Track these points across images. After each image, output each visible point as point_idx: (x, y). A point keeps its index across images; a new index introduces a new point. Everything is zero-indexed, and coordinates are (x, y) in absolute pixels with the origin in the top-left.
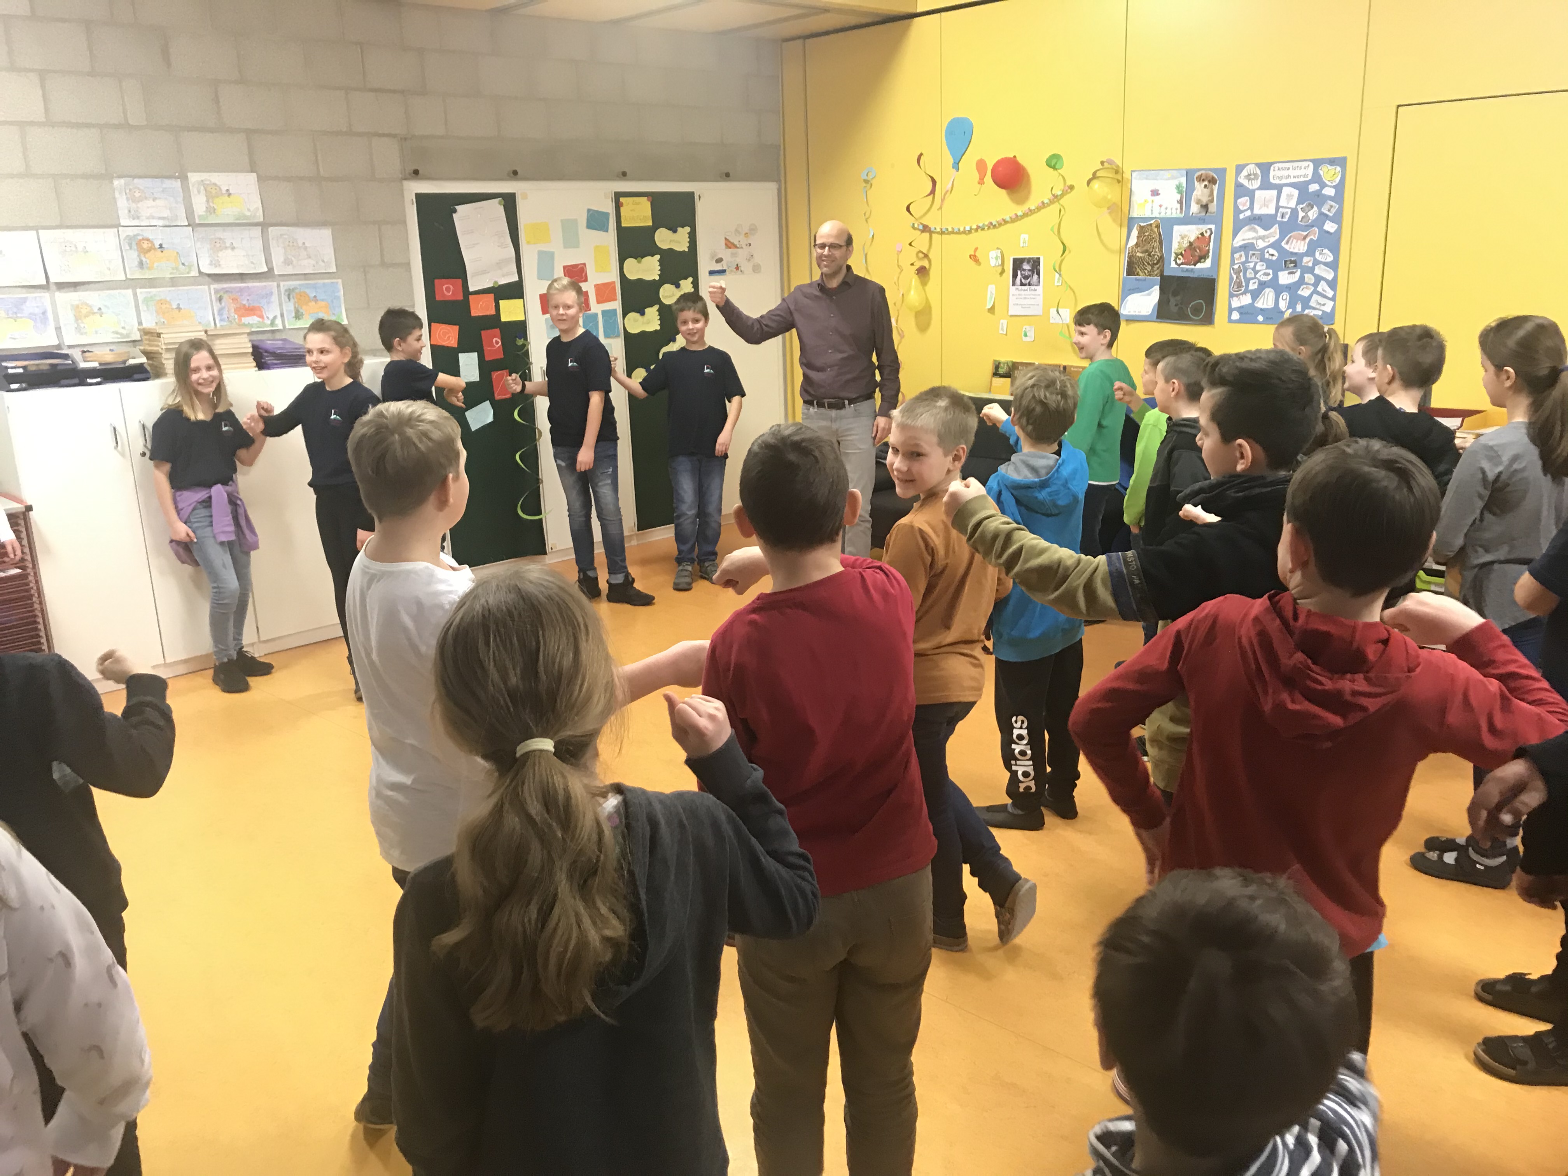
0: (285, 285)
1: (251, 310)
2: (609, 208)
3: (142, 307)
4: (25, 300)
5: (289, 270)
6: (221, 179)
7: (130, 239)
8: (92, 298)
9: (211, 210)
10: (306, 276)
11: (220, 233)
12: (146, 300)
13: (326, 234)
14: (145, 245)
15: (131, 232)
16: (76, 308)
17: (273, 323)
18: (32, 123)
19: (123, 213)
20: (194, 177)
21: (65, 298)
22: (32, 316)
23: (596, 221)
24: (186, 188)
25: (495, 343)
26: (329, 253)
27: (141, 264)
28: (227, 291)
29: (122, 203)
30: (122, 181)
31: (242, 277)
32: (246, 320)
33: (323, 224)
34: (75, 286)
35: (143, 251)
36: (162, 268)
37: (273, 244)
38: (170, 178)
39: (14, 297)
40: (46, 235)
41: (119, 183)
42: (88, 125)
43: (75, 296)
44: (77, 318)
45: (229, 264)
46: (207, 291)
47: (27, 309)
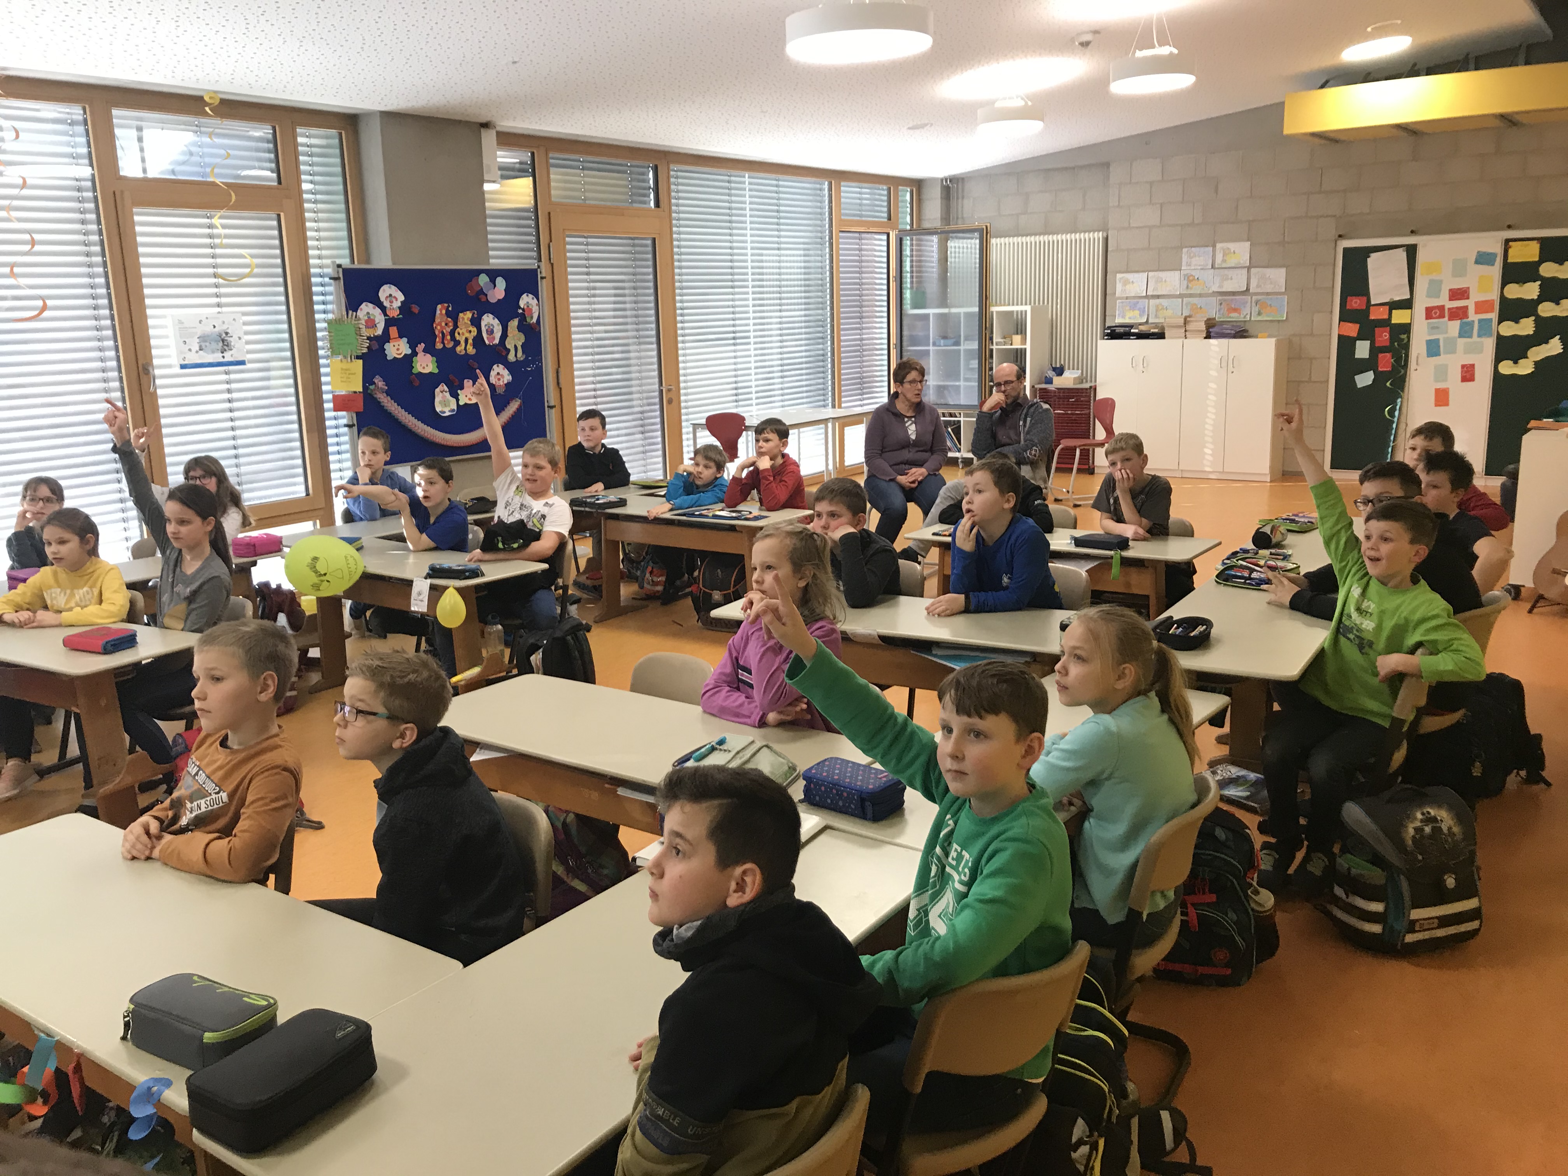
0: (1254, 298)
1: (1235, 310)
2: (1498, 250)
3: (1184, 307)
4: (1138, 302)
5: (1259, 290)
6: (1232, 246)
7: (1185, 275)
8: (1164, 302)
9: (1224, 261)
10: (1268, 294)
11: (1226, 271)
12: (1187, 304)
13: (1283, 271)
15: (1186, 272)
16: (1157, 306)
17: (1245, 317)
18: (1154, 226)
19: (1184, 263)
20: (1219, 246)
21: (1153, 302)
22: (1139, 309)
23: (1483, 259)
24: (1214, 251)
25: (1383, 337)
26: (1282, 281)
27: (1187, 287)
28: (1225, 300)
29: (1185, 258)
31: (1233, 293)
32: (1232, 315)
33: (1281, 266)
34: (1158, 297)
35: (1189, 281)
36: (1196, 289)
37: (1252, 276)
38: (1207, 246)
39: (1134, 301)
40: (1151, 274)
41: (1185, 250)
42: (1177, 225)
43: (1157, 301)
44: (1157, 311)
45: (1229, 287)
46: (1214, 300)
47: (1138, 306)
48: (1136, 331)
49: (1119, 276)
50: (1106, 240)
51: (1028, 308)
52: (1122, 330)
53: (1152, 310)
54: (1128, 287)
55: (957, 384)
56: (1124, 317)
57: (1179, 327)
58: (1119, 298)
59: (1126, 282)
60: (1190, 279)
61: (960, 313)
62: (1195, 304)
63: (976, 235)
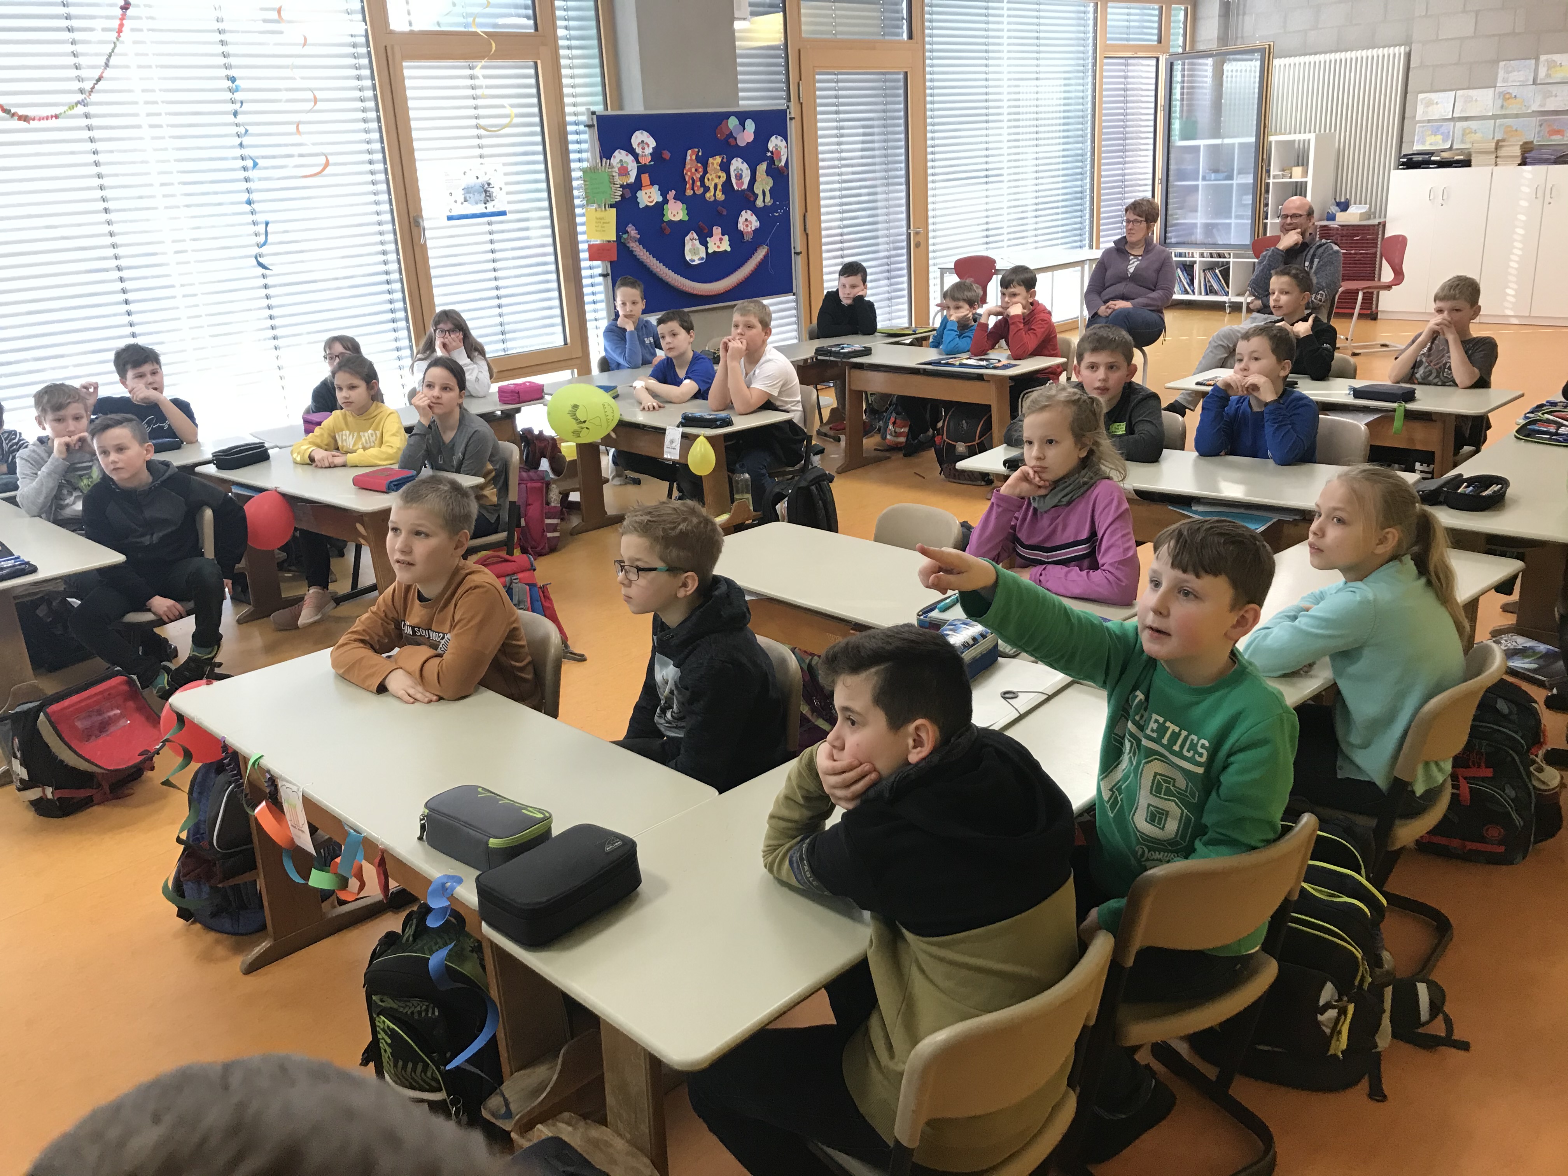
1: (1558, 132)
3: (1497, 130)
4: (1442, 126)
6: (1559, 58)
7: (1500, 93)
8: (1473, 124)
9: (1548, 75)
11: (1550, 87)
12: (1500, 125)
14: (1507, 96)
15: (1502, 89)
16: (1464, 130)
18: (1467, 38)
19: (1500, 79)
20: (1543, 58)
21: (1459, 125)
22: (1442, 134)
24: (1537, 64)
27: (1502, 107)
28: (1546, 121)
29: (1501, 74)
30: (1504, 63)
31: (1557, 113)
32: (1554, 137)
34: (1466, 119)
35: (1505, 99)
36: (1513, 109)
38: (1530, 59)
39: (1435, 126)
40: (1459, 93)
41: (1502, 64)
42: (1494, 35)
43: (1465, 124)
44: (1463, 135)
45: (1551, 106)
46: (1534, 121)
47: (1442, 130)
48: (1438, 158)
49: (1421, 96)
50: (1408, 56)
51: (1312, 137)
52: (1420, 158)
53: (1458, 133)
54: (1430, 109)
55: (1227, 221)
56: (1423, 143)
57: (1487, 153)
58: (1419, 122)
59: (1429, 103)
60: (1506, 97)
61: (1234, 144)
62: (1510, 126)
63: (1257, 56)
